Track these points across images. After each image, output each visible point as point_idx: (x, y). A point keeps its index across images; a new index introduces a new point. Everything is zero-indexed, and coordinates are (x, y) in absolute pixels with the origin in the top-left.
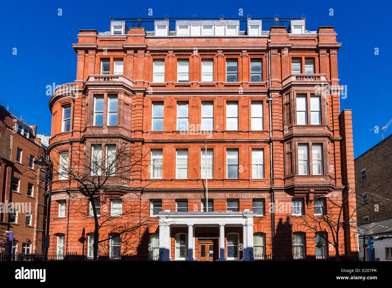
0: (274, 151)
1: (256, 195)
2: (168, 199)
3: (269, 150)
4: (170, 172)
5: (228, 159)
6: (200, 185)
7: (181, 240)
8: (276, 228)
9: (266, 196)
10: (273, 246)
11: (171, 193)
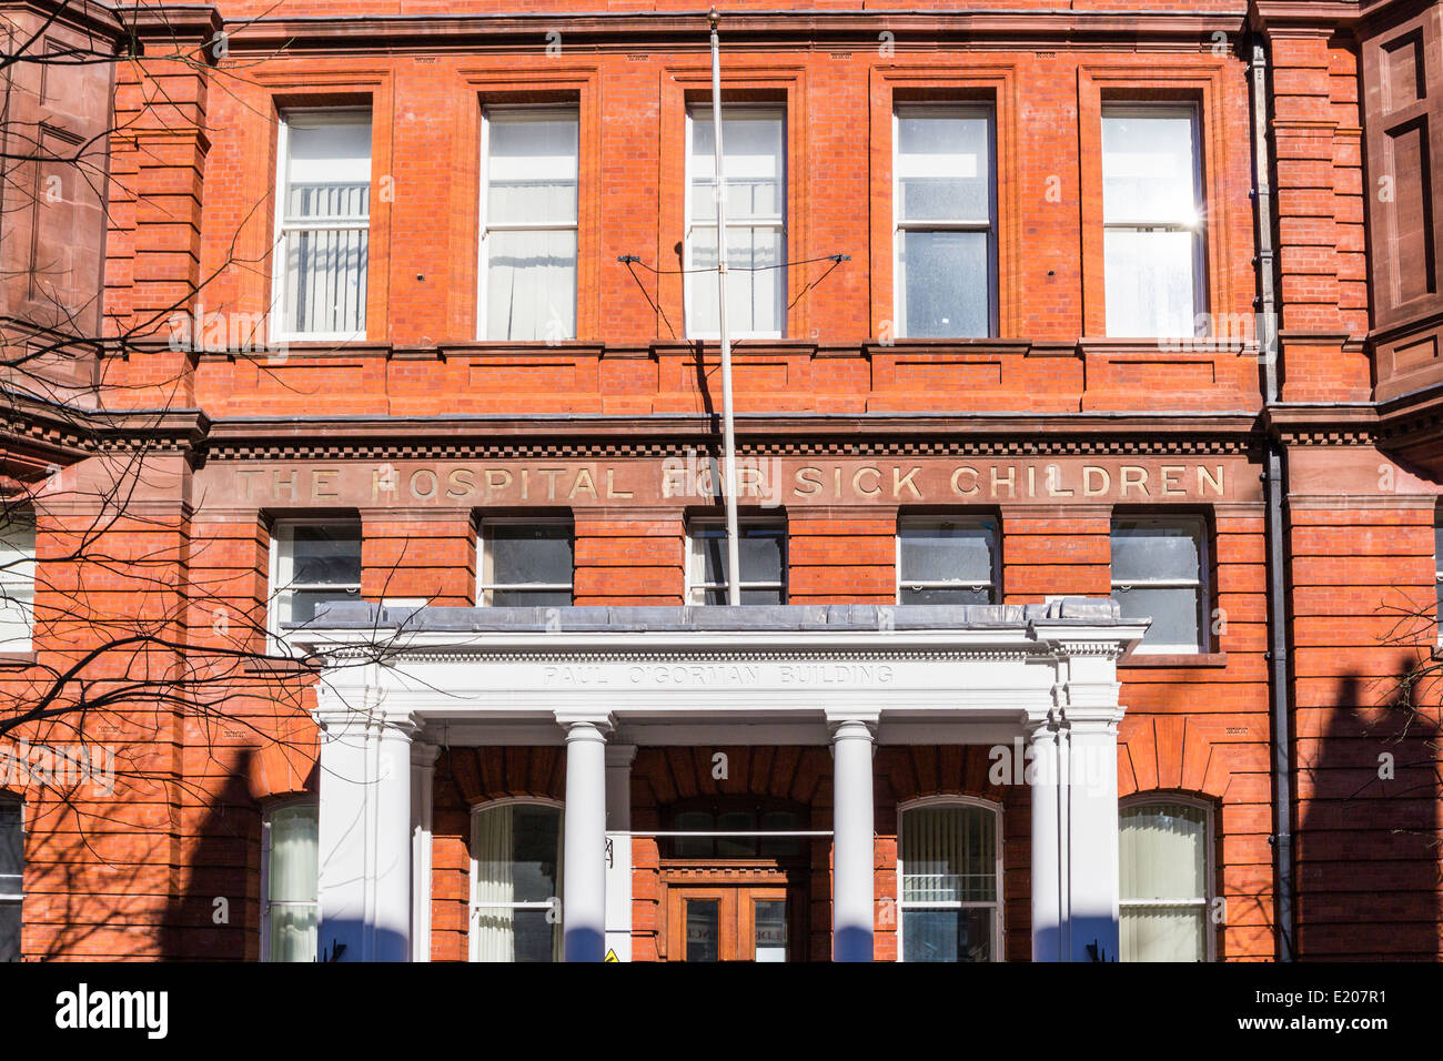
0: (1282, 113)
1: (1142, 480)
2: (414, 511)
3: (1242, 101)
4: (433, 286)
5: (911, 185)
6: (675, 395)
7: (520, 855)
8: (1307, 751)
9: (1219, 489)
10: (1285, 904)
11: (436, 456)
